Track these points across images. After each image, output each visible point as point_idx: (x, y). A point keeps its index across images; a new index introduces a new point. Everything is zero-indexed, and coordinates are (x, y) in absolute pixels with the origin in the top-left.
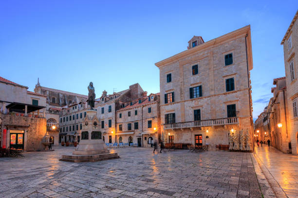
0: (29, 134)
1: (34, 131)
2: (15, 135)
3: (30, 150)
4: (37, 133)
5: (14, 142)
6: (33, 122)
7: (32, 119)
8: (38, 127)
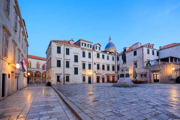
0: (161, 74)
1: (163, 72)
2: (156, 75)
3: (162, 82)
4: (165, 73)
5: (155, 78)
6: (163, 67)
7: (162, 66)
8: (165, 70)
